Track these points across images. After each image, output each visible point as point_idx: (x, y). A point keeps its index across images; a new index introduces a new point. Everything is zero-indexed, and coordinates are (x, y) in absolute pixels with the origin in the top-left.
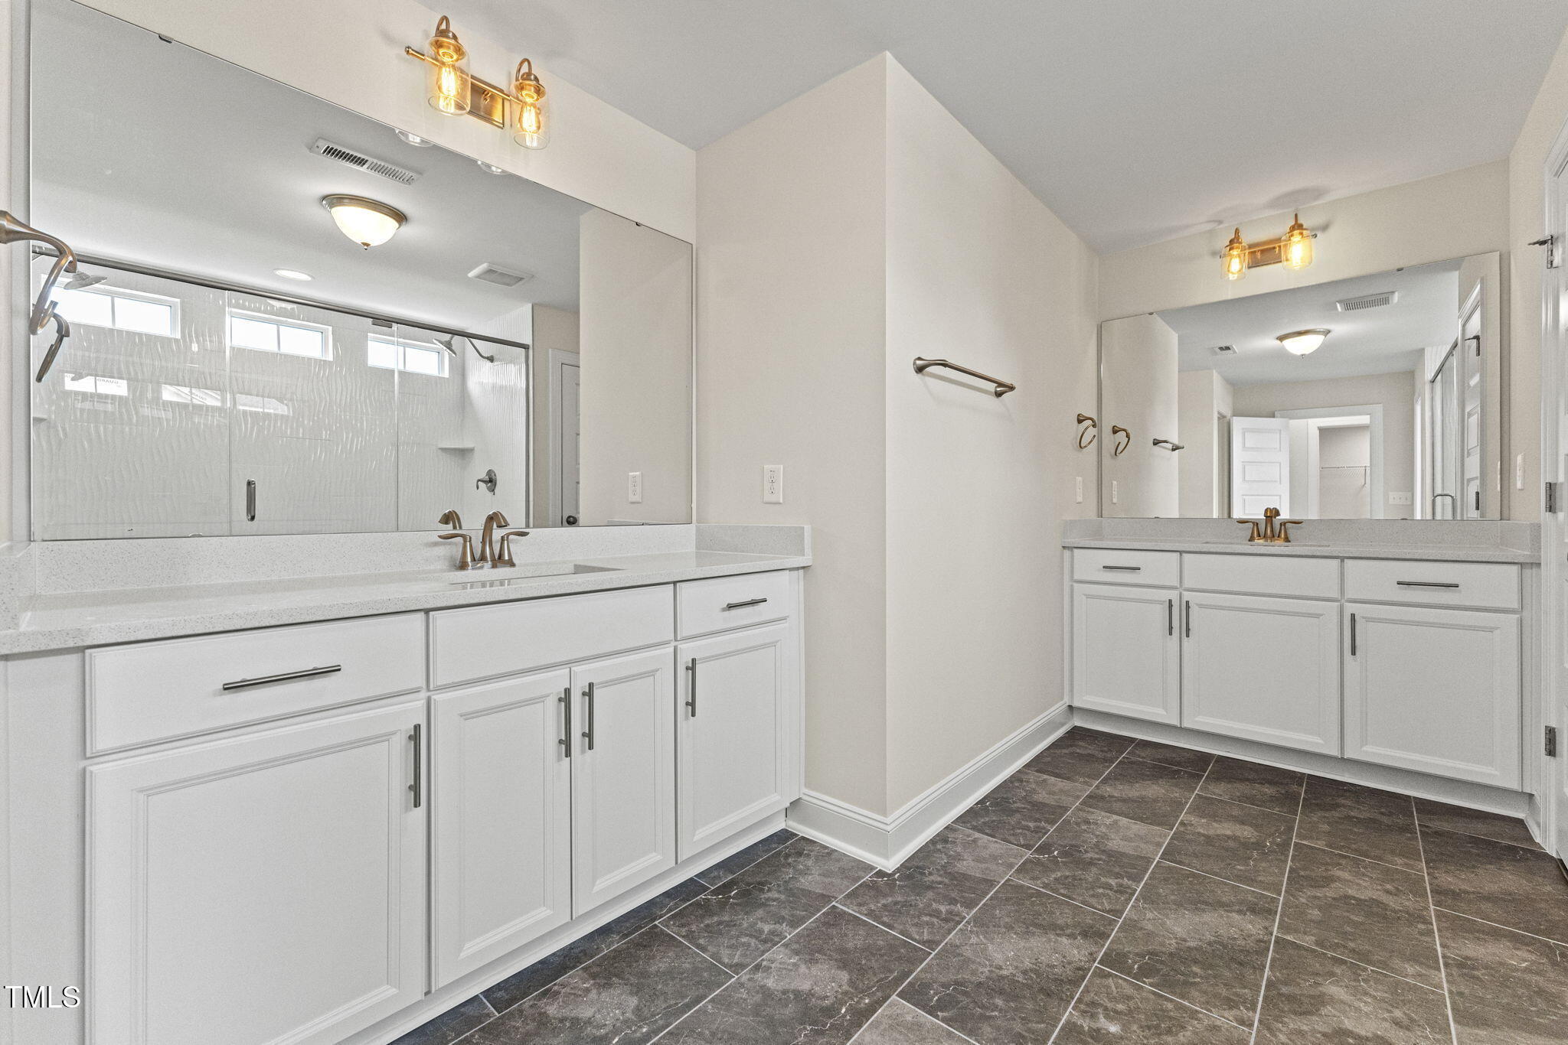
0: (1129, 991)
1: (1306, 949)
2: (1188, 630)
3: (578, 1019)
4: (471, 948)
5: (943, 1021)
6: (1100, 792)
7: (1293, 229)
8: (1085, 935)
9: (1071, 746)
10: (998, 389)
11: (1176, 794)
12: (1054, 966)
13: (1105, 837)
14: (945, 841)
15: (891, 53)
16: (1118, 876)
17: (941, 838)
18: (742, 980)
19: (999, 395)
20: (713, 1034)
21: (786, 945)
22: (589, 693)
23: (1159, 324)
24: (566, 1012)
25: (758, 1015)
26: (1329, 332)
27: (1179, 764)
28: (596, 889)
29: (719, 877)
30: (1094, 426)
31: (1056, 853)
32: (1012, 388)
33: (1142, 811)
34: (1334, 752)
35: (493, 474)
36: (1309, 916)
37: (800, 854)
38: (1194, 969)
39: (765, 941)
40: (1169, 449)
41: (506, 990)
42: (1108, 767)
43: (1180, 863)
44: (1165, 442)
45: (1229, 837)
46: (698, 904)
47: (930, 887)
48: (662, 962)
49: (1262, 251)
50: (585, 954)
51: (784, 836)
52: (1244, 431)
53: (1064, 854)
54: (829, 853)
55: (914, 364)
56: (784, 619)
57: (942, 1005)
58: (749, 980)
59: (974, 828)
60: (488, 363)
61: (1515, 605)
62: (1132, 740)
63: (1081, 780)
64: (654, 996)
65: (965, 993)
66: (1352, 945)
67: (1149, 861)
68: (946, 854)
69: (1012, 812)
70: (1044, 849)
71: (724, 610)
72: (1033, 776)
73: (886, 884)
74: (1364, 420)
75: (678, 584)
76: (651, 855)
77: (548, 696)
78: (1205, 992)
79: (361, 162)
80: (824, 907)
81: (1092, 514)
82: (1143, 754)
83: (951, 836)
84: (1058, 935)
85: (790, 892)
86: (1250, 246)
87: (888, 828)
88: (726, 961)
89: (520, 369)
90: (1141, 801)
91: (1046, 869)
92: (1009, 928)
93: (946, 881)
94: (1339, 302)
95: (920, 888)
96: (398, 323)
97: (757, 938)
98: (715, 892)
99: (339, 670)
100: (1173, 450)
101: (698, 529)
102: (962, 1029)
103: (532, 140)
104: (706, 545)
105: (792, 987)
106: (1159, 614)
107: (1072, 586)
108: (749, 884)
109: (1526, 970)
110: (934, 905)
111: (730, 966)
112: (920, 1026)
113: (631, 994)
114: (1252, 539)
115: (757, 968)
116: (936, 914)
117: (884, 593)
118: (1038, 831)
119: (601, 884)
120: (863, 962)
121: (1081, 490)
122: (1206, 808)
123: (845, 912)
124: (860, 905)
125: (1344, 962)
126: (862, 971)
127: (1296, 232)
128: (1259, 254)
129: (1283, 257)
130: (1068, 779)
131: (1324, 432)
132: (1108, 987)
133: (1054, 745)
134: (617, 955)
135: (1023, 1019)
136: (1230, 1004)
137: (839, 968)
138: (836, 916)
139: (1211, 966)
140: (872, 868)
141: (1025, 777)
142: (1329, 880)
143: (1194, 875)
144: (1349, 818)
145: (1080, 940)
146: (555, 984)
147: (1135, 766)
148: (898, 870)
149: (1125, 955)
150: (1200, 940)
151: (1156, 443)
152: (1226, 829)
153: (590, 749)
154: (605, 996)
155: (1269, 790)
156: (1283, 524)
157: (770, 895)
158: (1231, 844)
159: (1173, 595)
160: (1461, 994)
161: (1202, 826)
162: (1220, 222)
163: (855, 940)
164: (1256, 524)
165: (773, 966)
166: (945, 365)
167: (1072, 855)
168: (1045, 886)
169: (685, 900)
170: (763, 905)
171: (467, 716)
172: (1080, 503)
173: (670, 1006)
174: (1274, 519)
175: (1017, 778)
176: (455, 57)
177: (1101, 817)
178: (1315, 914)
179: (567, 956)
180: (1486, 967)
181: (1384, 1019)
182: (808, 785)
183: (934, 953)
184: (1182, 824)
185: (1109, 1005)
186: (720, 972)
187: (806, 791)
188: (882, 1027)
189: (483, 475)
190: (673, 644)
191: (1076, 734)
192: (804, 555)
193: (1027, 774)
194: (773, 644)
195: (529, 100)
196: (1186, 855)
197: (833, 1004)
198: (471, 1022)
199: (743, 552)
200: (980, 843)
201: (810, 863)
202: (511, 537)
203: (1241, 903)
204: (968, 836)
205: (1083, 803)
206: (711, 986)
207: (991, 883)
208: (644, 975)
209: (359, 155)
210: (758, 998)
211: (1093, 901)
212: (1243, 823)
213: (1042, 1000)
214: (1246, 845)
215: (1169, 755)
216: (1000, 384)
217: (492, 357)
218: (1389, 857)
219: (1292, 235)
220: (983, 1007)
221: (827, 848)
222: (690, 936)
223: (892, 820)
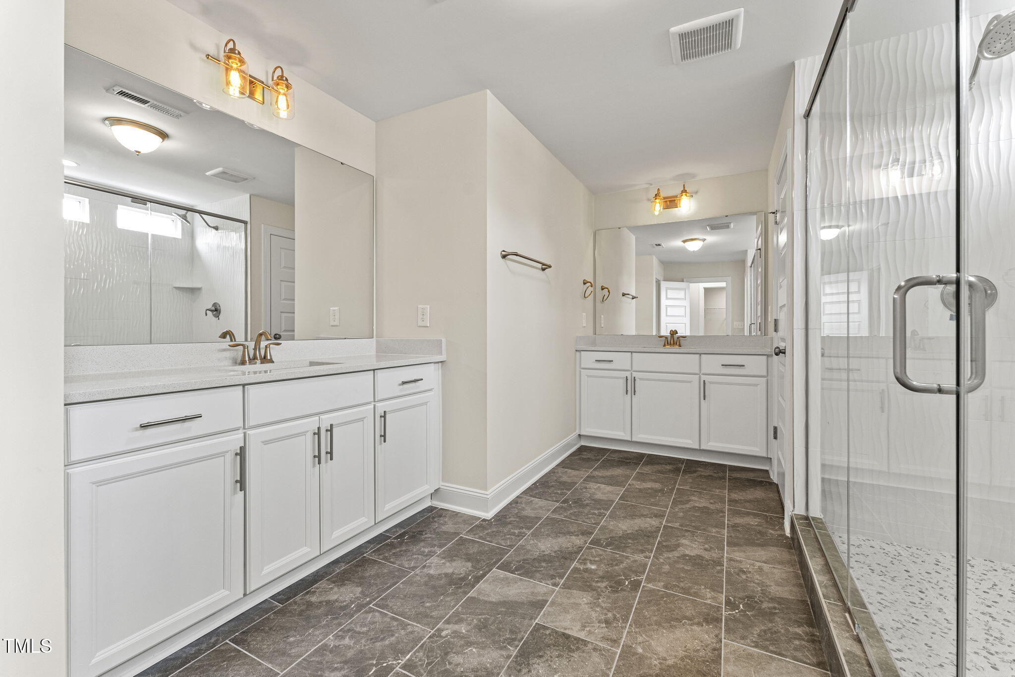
0: (601, 552)
1: (676, 528)
2: (635, 391)
3: (329, 601)
4: (267, 569)
5: (518, 575)
6: (592, 475)
7: (682, 192)
8: (583, 534)
9: (580, 455)
10: (543, 267)
11: (628, 472)
12: (568, 548)
13: (594, 494)
14: (517, 503)
15: (490, 90)
16: (598, 509)
17: (515, 502)
18: (417, 573)
19: (543, 270)
20: (405, 596)
21: (438, 556)
22: (330, 430)
23: (626, 231)
24: (322, 599)
25: (427, 585)
26: (705, 239)
27: (630, 459)
28: (333, 537)
29: (397, 531)
30: (591, 286)
31: (570, 503)
32: (550, 267)
33: (612, 481)
34: (697, 447)
35: (218, 306)
36: (678, 516)
37: (440, 516)
38: (629, 541)
39: (427, 556)
40: (630, 298)
41: (283, 595)
42: (597, 463)
43: (627, 501)
44: (628, 294)
45: (649, 488)
46: (387, 544)
47: (510, 523)
48: (371, 571)
49: (670, 201)
50: (327, 573)
51: (431, 509)
52: (667, 289)
53: (575, 503)
54: (456, 514)
55: (501, 253)
56: (431, 390)
57: (517, 569)
58: (420, 572)
59: (531, 496)
60: (214, 231)
61: (765, 374)
62: (609, 450)
63: (584, 470)
64: (370, 585)
65: (529, 563)
66: (693, 524)
67: (613, 501)
68: (517, 508)
69: (549, 487)
70: (565, 501)
71: (400, 385)
72: (560, 470)
73: (487, 524)
74: (723, 284)
75: (376, 371)
76: (361, 519)
77: (308, 432)
78: (633, 549)
79: (144, 102)
80: (456, 538)
81: (590, 332)
82: (613, 456)
83: (519, 501)
84: (571, 536)
85: (438, 534)
86: (665, 198)
87: (488, 497)
88: (407, 566)
89: (240, 236)
90: (612, 477)
91: (565, 510)
92: (548, 535)
93: (518, 520)
94: (708, 226)
95: (505, 524)
96: (151, 202)
97: (421, 555)
98: (396, 538)
99: (201, 416)
100: (633, 299)
101: (377, 342)
102: (527, 577)
103: (283, 114)
104: (382, 350)
105: (443, 572)
106: (622, 382)
107: (580, 371)
108: (414, 532)
109: (756, 525)
110: (512, 531)
111: (410, 568)
112: (507, 578)
113: (357, 586)
114: (665, 345)
115: (424, 567)
116: (514, 534)
117: (486, 374)
118: (563, 494)
119: (336, 534)
120: (478, 558)
121: (584, 321)
122: (641, 477)
123: (467, 539)
124: (475, 535)
125: (689, 531)
126: (478, 561)
127: (684, 194)
128: (668, 202)
129: (678, 206)
130: (578, 470)
131: (707, 291)
132: (592, 552)
133: (571, 455)
134: (345, 572)
135: (554, 569)
136: (642, 551)
137: (466, 562)
138: (462, 541)
139: (636, 539)
140: (480, 518)
141: (556, 471)
142: (688, 501)
143: (632, 505)
144: (701, 476)
145: (580, 536)
146: (312, 588)
147: (609, 462)
148: (493, 518)
149: (600, 540)
150: (633, 530)
151: (624, 295)
152: (649, 485)
153: (331, 460)
154: (342, 589)
155: (668, 467)
156: (678, 338)
157: (426, 536)
158: (650, 491)
159: (628, 374)
160: (731, 536)
161: (638, 485)
162: (651, 184)
163: (473, 550)
164: (666, 338)
165: (432, 565)
166: (517, 255)
167: (578, 502)
168: (565, 517)
169: (379, 544)
170: (423, 541)
171: (265, 443)
172: (584, 327)
173: (380, 588)
174: (674, 336)
175: (552, 471)
176: (239, 64)
177: (593, 486)
178: (681, 514)
179: (316, 576)
180: (743, 526)
181: (701, 549)
182: (443, 481)
183: (512, 550)
184: (629, 485)
185: (592, 559)
186: (404, 571)
187: (443, 484)
188: (489, 581)
189: (210, 306)
190: (373, 403)
191: (582, 449)
192: (442, 355)
193: (557, 469)
194: (426, 403)
195: (282, 91)
196: (630, 497)
197: (465, 576)
198: (267, 611)
199: (406, 354)
200: (534, 502)
201: (447, 519)
202: (271, 346)
203: (652, 514)
204: (528, 500)
205: (584, 480)
206: (400, 578)
207: (540, 518)
208: (362, 578)
209: (144, 98)
210: (426, 579)
211: (587, 521)
212: (656, 482)
213: (563, 561)
214: (656, 491)
215: (626, 455)
216: (543, 264)
217: (217, 226)
218: (714, 490)
219: (682, 195)
220: (536, 567)
221: (455, 512)
222: (385, 559)
223: (491, 492)
